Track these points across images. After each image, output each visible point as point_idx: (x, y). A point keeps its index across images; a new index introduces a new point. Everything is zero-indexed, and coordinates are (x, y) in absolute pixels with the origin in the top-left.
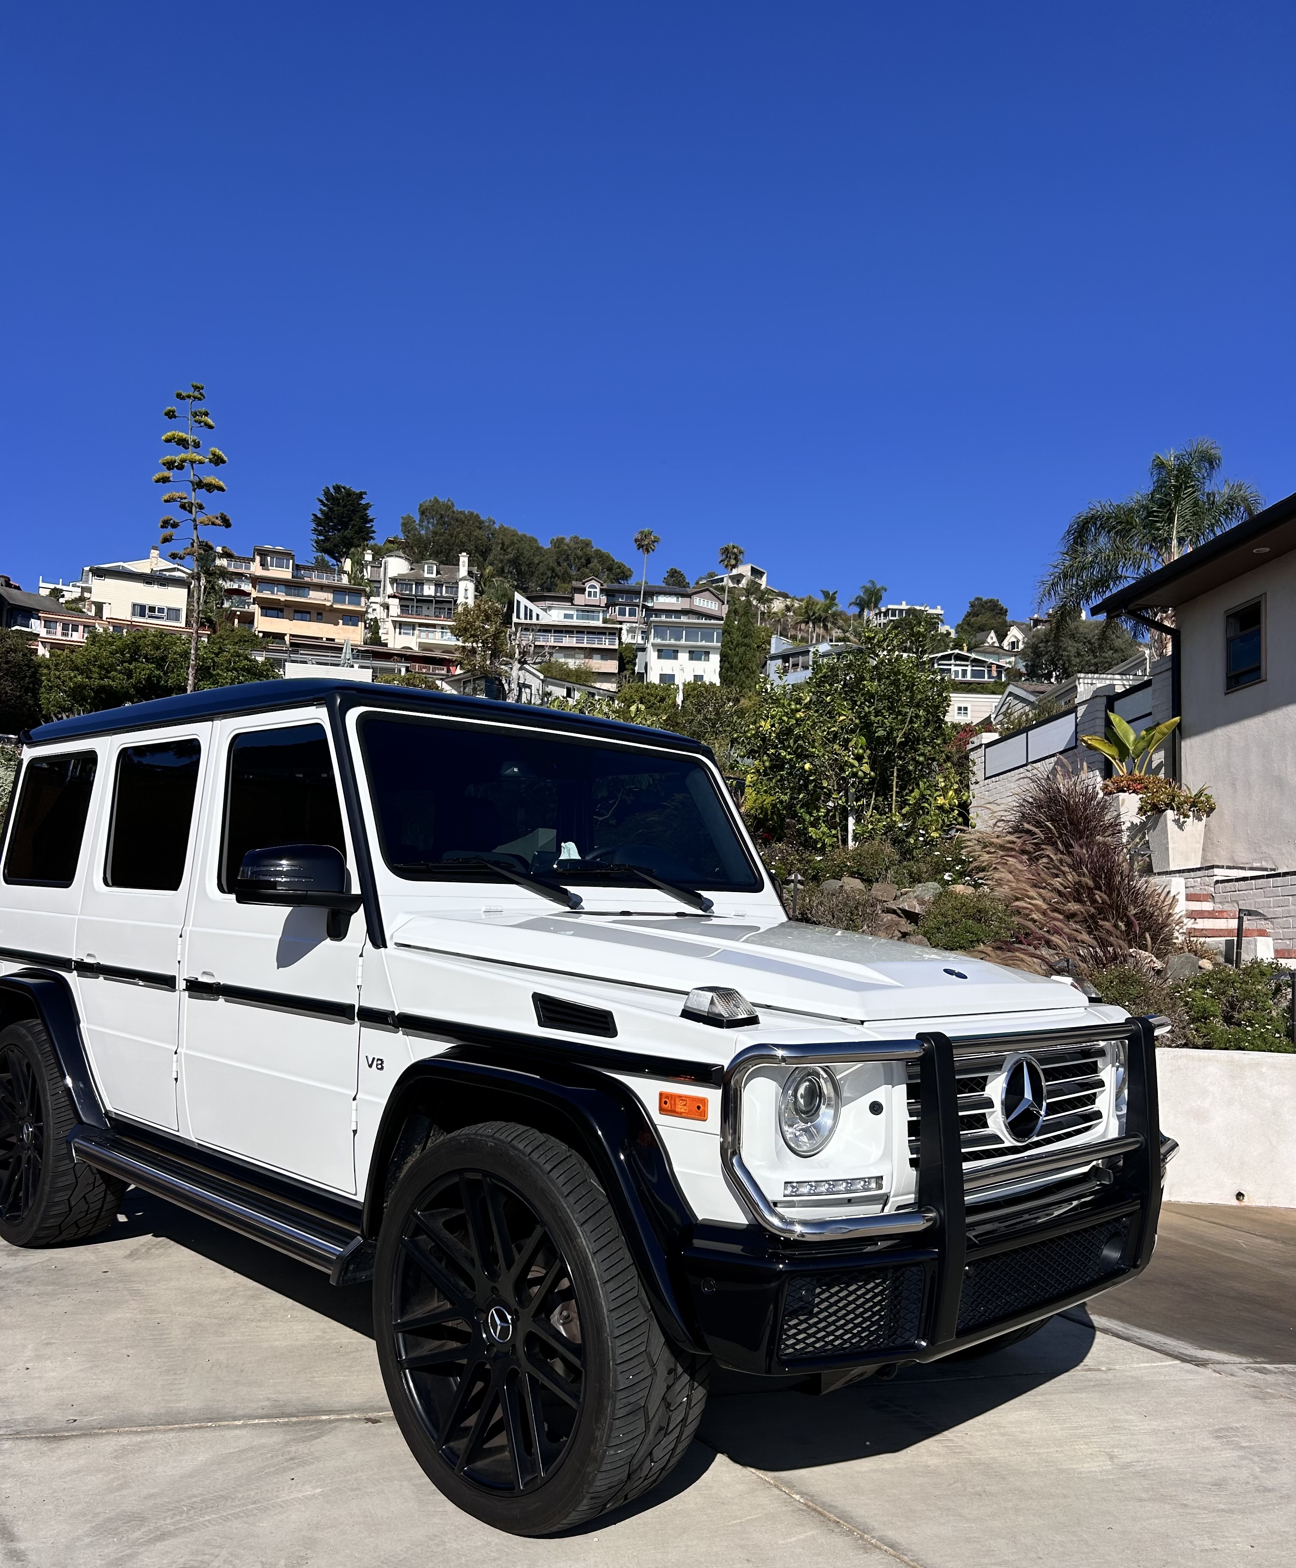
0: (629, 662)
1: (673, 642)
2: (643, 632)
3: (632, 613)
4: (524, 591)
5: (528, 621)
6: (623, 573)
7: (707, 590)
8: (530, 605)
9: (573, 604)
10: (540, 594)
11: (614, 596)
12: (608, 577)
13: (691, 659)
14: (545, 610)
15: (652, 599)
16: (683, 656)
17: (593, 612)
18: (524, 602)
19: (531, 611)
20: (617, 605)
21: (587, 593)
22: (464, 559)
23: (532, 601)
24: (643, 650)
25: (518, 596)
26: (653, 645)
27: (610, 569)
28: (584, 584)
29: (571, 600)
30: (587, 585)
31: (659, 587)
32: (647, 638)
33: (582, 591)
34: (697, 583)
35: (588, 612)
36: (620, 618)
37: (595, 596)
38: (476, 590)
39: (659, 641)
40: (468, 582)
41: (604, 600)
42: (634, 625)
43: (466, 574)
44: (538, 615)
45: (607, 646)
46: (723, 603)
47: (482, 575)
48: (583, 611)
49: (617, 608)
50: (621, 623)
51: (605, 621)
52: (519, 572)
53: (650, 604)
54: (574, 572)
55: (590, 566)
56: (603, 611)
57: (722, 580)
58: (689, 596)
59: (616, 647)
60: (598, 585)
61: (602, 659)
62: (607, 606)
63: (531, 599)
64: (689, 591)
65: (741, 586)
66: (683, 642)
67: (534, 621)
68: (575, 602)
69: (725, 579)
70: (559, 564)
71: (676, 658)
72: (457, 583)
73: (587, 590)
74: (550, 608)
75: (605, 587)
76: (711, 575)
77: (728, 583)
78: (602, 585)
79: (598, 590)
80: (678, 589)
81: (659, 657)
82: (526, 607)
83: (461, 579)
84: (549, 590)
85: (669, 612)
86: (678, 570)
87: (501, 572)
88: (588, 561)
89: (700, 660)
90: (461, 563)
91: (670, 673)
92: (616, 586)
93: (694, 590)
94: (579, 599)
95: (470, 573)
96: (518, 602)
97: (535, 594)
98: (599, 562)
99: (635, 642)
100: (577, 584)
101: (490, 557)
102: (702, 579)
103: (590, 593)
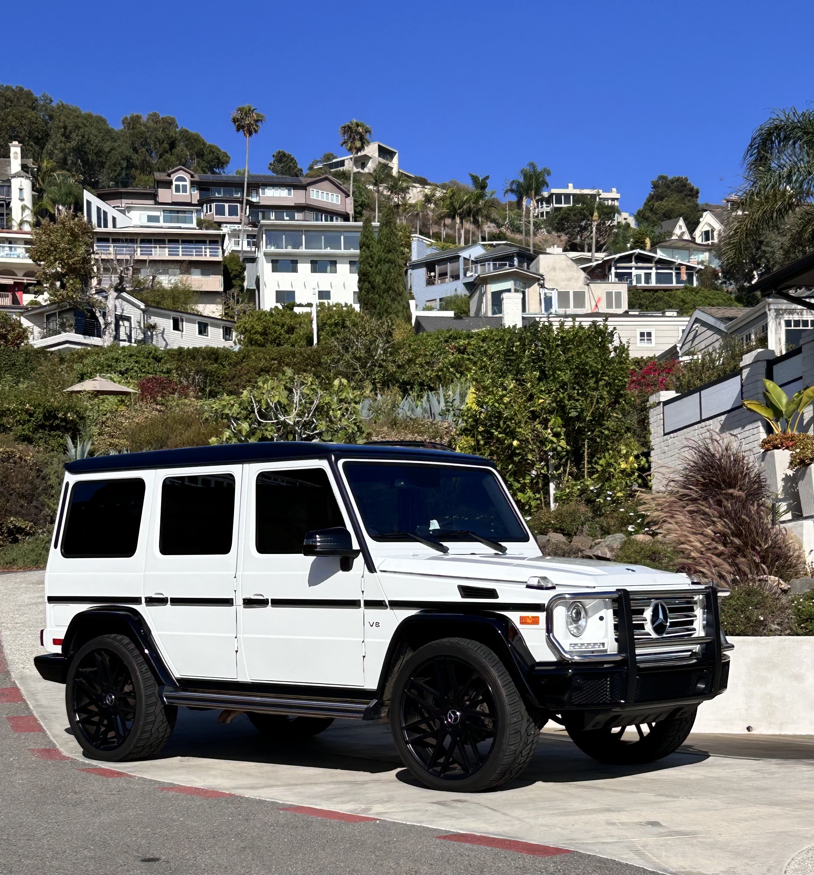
0: (235, 276)
1: (290, 250)
2: (248, 236)
3: (233, 212)
4: (94, 187)
5: (102, 230)
6: (218, 158)
7: (326, 179)
8: (104, 206)
9: (157, 203)
10: (113, 190)
11: (208, 190)
12: (198, 164)
13: (314, 270)
14: (123, 212)
15: (258, 193)
16: (304, 268)
17: (184, 212)
18: (96, 202)
19: (105, 213)
20: (213, 201)
21: (173, 187)
22: (15, 149)
23: (104, 200)
24: (253, 260)
25: (87, 195)
26: (266, 255)
27: (200, 155)
28: (169, 175)
29: (154, 196)
30: (174, 177)
31: (264, 177)
32: (257, 245)
33: (168, 184)
34: (311, 168)
35: (178, 212)
36: (218, 218)
37: (185, 191)
38: (34, 188)
39: (272, 249)
40: (23, 180)
41: (196, 196)
42: (236, 227)
43: (19, 168)
44: (114, 219)
45: (208, 258)
46: (348, 196)
47: (39, 169)
48: (171, 211)
49: (213, 205)
50: (219, 225)
51: (200, 224)
52: (85, 162)
53: (254, 200)
54: (154, 161)
55: (175, 151)
56: (197, 211)
57: (342, 163)
58: (304, 187)
59: (220, 258)
60: (187, 177)
61: (203, 274)
62: (200, 203)
63: (103, 197)
64: (304, 180)
65: (366, 170)
66: (303, 250)
67: (110, 229)
68: (160, 200)
69: (346, 163)
70: (135, 150)
71: (295, 270)
72: (9, 181)
73: (174, 183)
74: (129, 209)
75: (197, 178)
76: (328, 157)
77: (349, 166)
78: (192, 176)
79: (188, 183)
80: (289, 179)
81: (274, 270)
82: (99, 209)
83: (14, 176)
84: (125, 185)
85: (279, 209)
86: (287, 152)
87: (63, 164)
88: (173, 145)
89: (325, 271)
90: (12, 155)
91: (289, 289)
92: (209, 177)
93: (310, 180)
94: (164, 195)
95: (24, 167)
96: (89, 203)
97: (106, 191)
98: (186, 146)
99: (239, 249)
100: (159, 176)
101: (49, 146)
102: (316, 163)
103: (177, 187)
